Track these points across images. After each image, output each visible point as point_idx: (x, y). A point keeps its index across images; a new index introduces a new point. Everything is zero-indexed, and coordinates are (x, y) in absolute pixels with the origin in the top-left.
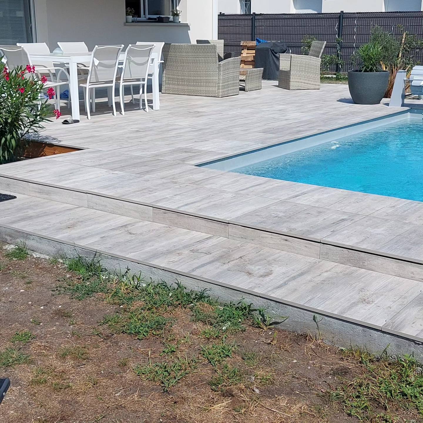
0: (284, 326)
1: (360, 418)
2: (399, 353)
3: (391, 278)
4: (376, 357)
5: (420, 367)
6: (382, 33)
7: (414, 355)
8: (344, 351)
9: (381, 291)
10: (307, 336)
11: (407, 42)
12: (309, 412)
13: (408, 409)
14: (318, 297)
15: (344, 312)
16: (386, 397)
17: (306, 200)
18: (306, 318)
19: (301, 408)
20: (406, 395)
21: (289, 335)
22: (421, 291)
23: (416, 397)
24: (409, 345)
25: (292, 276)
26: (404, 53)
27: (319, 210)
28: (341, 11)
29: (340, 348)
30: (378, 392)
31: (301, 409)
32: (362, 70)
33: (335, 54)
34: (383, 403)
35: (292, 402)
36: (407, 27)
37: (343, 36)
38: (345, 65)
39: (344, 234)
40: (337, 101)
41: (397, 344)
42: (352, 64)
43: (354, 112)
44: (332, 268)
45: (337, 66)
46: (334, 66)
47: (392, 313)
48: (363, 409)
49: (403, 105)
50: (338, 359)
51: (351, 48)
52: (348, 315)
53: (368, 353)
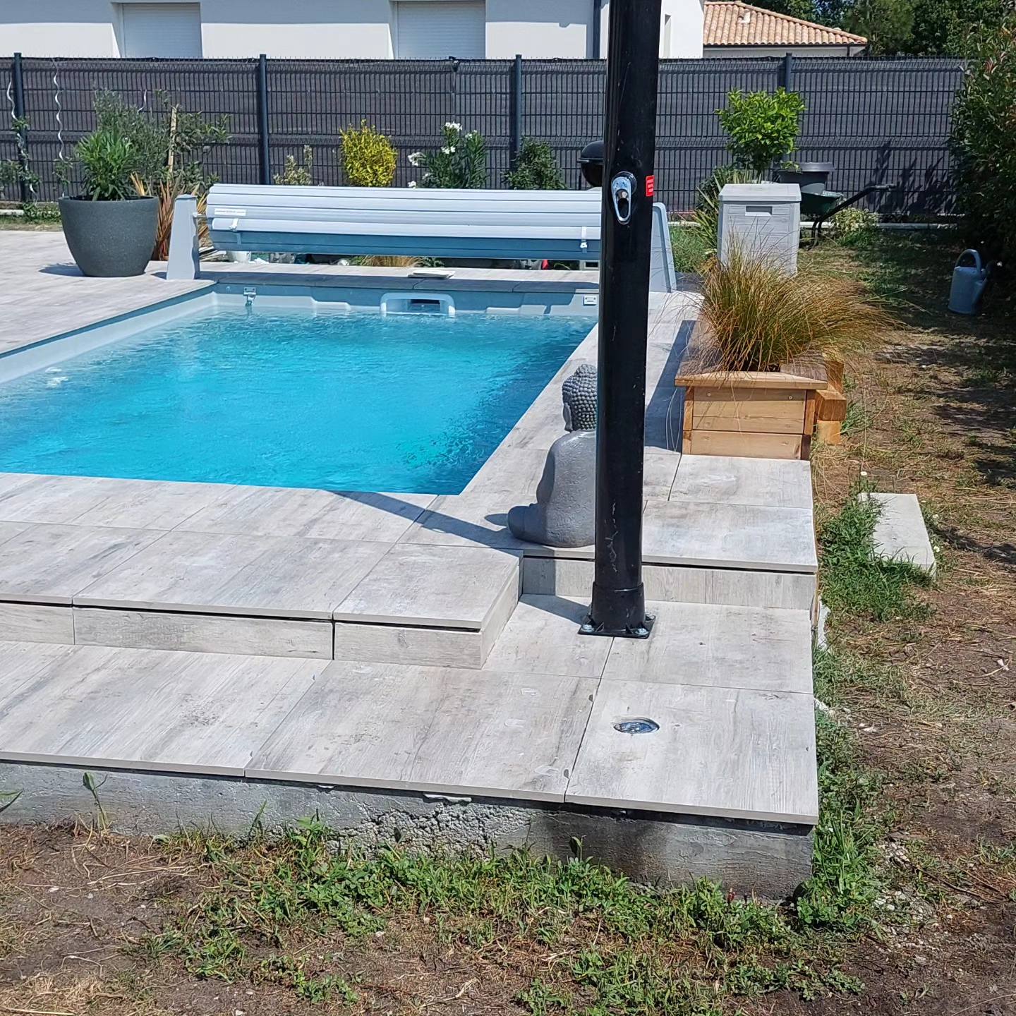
0: (12, 815)
1: (226, 977)
2: (287, 818)
3: (248, 661)
4: (239, 839)
5: (335, 840)
6: (124, 107)
7: (320, 816)
8: (165, 840)
9: (228, 693)
10: (73, 827)
11: (184, 130)
12: (108, 995)
13: (323, 933)
14: (88, 730)
15: (156, 754)
16: (274, 919)
17: (18, 509)
18: (66, 784)
19: (87, 989)
20: (315, 905)
21: (28, 833)
22: (314, 678)
23: (335, 904)
24: (308, 797)
25: (16, 693)
26: (179, 155)
27: (55, 530)
28: (15, 54)
29: (155, 837)
30: (255, 912)
31: (89, 992)
32: (92, 196)
33: (13, 158)
34: (268, 934)
35: (63, 983)
36: (178, 95)
37: (27, 113)
38: (42, 185)
39: (126, 579)
40: (42, 271)
41: (281, 801)
42: (59, 181)
43: (89, 295)
44: (109, 661)
45: (24, 189)
46: (15, 188)
47: (262, 734)
48: (228, 956)
49: (199, 275)
50: (153, 862)
51: (51, 142)
52: (164, 759)
53: (219, 834)
